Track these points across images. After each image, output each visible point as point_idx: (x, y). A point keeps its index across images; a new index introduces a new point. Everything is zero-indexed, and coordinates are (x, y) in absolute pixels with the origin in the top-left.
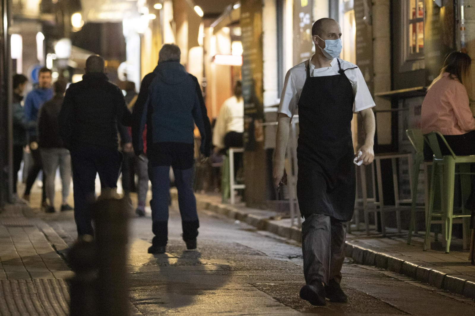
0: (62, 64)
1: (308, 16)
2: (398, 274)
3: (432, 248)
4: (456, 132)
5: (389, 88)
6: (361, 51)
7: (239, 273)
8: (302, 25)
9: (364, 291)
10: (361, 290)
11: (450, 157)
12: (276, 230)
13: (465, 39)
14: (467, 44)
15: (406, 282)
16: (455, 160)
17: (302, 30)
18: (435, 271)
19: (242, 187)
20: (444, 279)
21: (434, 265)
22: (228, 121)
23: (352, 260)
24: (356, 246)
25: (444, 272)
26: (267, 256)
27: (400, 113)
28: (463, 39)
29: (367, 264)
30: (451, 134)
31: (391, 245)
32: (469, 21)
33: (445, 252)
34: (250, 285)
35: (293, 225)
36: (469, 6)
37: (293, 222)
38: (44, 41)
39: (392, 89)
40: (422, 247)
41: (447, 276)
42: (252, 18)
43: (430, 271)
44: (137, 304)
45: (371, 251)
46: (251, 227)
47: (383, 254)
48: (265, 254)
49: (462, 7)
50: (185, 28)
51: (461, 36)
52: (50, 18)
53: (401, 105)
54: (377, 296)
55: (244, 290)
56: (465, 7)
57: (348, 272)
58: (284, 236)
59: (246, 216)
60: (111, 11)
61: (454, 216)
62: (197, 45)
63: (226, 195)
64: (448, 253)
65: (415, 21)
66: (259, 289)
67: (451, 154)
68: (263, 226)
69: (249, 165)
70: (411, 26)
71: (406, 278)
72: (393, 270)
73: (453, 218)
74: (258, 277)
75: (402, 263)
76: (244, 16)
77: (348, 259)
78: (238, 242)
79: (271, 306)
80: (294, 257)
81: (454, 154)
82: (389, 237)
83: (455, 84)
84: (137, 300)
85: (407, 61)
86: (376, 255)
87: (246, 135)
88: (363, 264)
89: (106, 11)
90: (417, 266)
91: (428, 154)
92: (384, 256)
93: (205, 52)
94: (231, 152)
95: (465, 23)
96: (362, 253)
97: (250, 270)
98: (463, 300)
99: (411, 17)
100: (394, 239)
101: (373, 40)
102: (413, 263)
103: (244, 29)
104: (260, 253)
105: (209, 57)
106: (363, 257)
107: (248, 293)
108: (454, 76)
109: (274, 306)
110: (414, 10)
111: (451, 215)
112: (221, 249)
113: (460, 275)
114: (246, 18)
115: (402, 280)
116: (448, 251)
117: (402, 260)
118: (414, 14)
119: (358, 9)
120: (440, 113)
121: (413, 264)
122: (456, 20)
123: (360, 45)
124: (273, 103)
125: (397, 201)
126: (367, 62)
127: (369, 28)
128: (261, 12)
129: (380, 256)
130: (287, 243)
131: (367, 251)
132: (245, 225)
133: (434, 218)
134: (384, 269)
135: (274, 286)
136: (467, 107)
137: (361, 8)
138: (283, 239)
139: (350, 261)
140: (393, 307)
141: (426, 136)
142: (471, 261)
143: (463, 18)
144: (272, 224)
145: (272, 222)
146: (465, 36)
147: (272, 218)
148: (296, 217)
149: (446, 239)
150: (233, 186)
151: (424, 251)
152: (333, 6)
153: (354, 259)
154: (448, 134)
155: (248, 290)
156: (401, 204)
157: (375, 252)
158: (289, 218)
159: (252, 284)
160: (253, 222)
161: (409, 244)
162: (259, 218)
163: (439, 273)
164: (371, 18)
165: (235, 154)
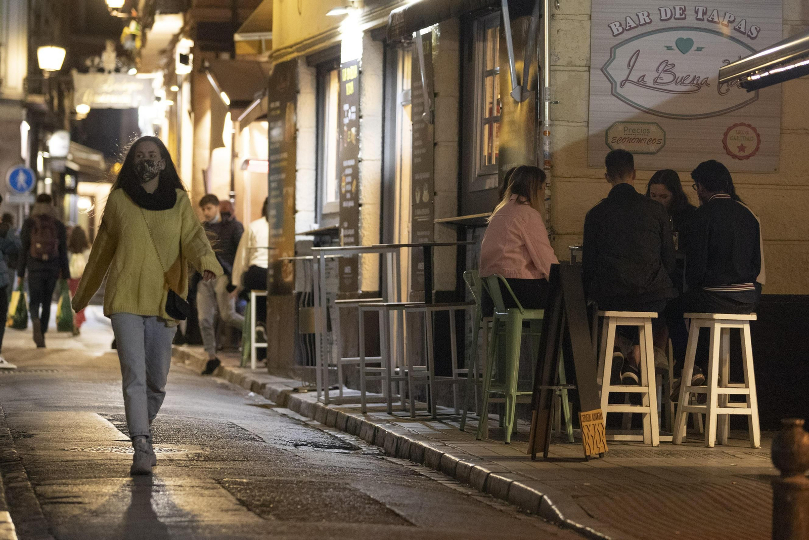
0: (57, 165)
1: (353, 109)
2: (435, 471)
3: (490, 437)
4: (528, 275)
5: (455, 212)
6: (418, 160)
7: (209, 464)
8: (346, 121)
9: (368, 493)
10: (366, 492)
11: (516, 311)
12: (297, 407)
13: (550, 148)
14: (551, 155)
15: (439, 482)
16: (523, 315)
17: (345, 128)
18: (479, 467)
19: (264, 345)
20: (486, 479)
21: (481, 460)
22: (251, 251)
23: (383, 451)
24: (390, 431)
25: (489, 469)
26: (264, 442)
27: (469, 247)
28: (547, 148)
29: (402, 457)
30: (519, 277)
31: (438, 430)
32: (556, 123)
33: (504, 443)
34: (214, 481)
35: (319, 400)
36: (556, 103)
37: (319, 396)
38: (29, 131)
39: (459, 215)
40: (477, 435)
41: (491, 474)
42: (283, 109)
43: (472, 467)
44: (46, 504)
45: (406, 438)
46: (269, 402)
47: (421, 443)
48: (262, 439)
49: (547, 104)
50: (207, 120)
51: (545, 143)
52: (39, 100)
53: (469, 237)
54: (382, 500)
55: (203, 488)
56: (550, 103)
57: (362, 467)
58: (306, 416)
59: (264, 386)
60: (113, 92)
61: (519, 393)
62: (222, 145)
63: (245, 357)
64: (508, 444)
65: (492, 120)
66: (223, 487)
67: (517, 307)
68: (283, 400)
69: (273, 316)
70: (487, 127)
71: (443, 476)
72: (430, 465)
73: (517, 396)
74: (232, 470)
75: (441, 456)
76: (272, 105)
77: (378, 449)
78: (235, 422)
79: (227, 511)
80: (302, 445)
81: (521, 307)
82: (440, 421)
83: (526, 209)
84: (48, 499)
85: (480, 176)
86: (412, 444)
87: (271, 272)
88: (395, 457)
89: (107, 93)
90: (457, 460)
91: (488, 307)
92: (421, 446)
93: (234, 155)
94: (253, 295)
95: (550, 125)
96: (395, 441)
97: (226, 460)
98: (502, 508)
99: (487, 116)
100: (444, 423)
101: (435, 144)
102: (454, 456)
103: (272, 124)
104: (256, 437)
105: (239, 162)
106: (397, 446)
107: (207, 492)
108: (523, 199)
109: (231, 510)
110: (491, 105)
111: (514, 392)
112: (203, 431)
113: (508, 475)
114: (276, 109)
115: (436, 479)
116: (509, 441)
117: (442, 452)
118: (491, 110)
119: (416, 101)
120: (506, 248)
121: (453, 458)
122: (539, 120)
123: (417, 152)
124: (307, 229)
125: (455, 371)
126: (427, 175)
127: (430, 127)
128: (294, 100)
129: (416, 445)
130: (306, 425)
131: (402, 438)
132: (261, 400)
133: (493, 395)
134: (419, 464)
135: (247, 483)
136: (548, 242)
137: (420, 100)
138: (303, 419)
139: (380, 452)
140: (398, 515)
141: (485, 280)
142: (531, 455)
143: (547, 118)
144: (295, 398)
145: (295, 396)
146: (550, 143)
147: (296, 390)
148: (323, 390)
149: (507, 425)
150: (255, 345)
151: (478, 439)
152: (388, 96)
153: (385, 449)
154: (515, 277)
155: (207, 489)
156: (460, 375)
157: (411, 440)
158: (315, 390)
159: (218, 480)
160: (272, 395)
161: (462, 430)
162: (280, 389)
163: (482, 470)
164: (433, 114)
165: (258, 299)
